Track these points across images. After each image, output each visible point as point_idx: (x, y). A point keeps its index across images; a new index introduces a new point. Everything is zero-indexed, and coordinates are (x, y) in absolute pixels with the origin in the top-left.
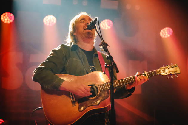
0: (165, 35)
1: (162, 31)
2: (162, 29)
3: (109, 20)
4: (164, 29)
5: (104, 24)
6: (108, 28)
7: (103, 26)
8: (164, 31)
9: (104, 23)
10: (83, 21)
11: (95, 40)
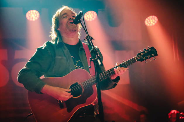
0: (150, 24)
1: (147, 19)
2: (147, 17)
3: (92, 12)
4: (149, 18)
5: (88, 16)
6: (92, 19)
7: (87, 17)
8: (149, 19)
9: (88, 14)
10: (65, 16)
11: (80, 33)
